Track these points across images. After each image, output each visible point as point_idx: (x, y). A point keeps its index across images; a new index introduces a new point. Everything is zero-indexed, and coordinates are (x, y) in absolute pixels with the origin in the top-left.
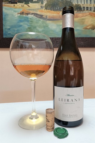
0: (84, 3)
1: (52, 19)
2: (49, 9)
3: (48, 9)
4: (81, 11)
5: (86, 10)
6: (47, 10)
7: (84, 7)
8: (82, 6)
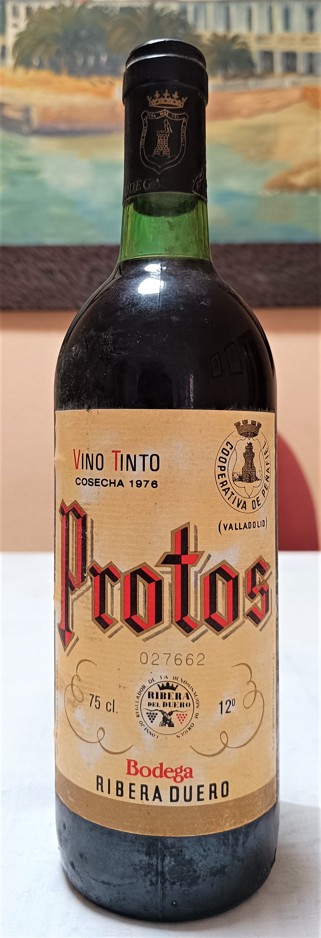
0: (265, 30)
1: (63, 126)
2: (41, 66)
3: (35, 62)
4: (252, 75)
5: (278, 68)
6: (32, 73)
7: (268, 55)
8: (255, 48)
